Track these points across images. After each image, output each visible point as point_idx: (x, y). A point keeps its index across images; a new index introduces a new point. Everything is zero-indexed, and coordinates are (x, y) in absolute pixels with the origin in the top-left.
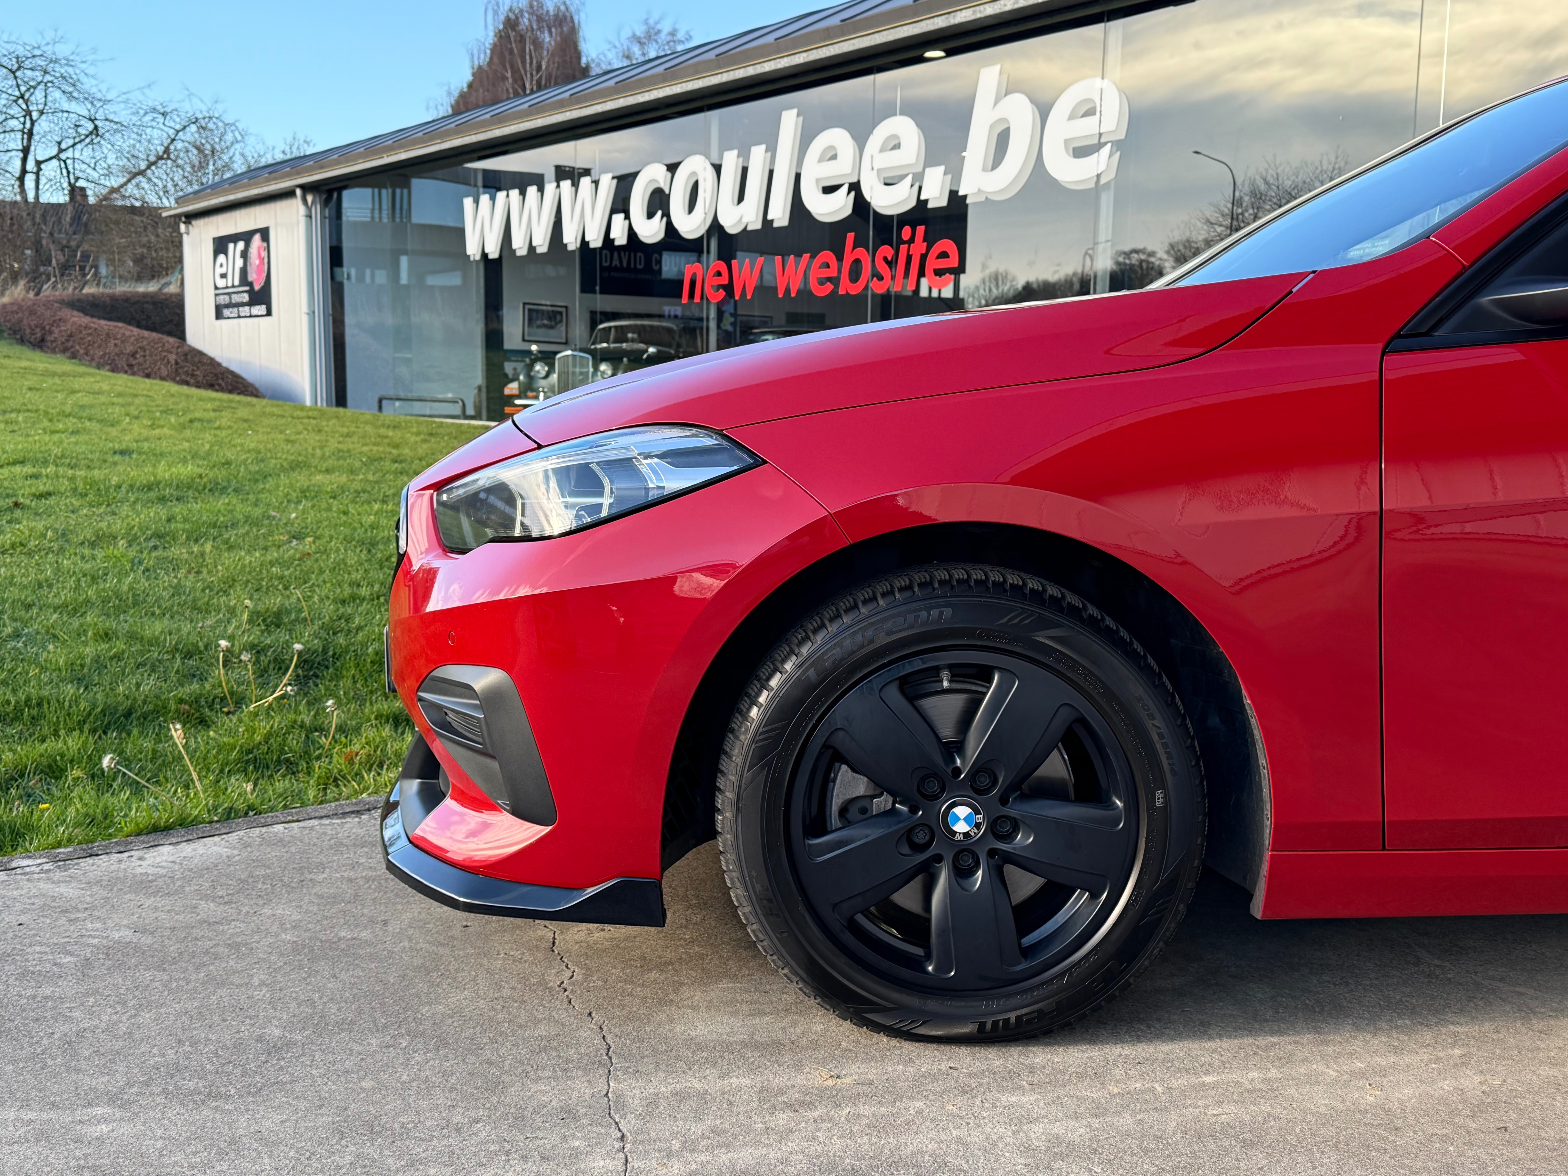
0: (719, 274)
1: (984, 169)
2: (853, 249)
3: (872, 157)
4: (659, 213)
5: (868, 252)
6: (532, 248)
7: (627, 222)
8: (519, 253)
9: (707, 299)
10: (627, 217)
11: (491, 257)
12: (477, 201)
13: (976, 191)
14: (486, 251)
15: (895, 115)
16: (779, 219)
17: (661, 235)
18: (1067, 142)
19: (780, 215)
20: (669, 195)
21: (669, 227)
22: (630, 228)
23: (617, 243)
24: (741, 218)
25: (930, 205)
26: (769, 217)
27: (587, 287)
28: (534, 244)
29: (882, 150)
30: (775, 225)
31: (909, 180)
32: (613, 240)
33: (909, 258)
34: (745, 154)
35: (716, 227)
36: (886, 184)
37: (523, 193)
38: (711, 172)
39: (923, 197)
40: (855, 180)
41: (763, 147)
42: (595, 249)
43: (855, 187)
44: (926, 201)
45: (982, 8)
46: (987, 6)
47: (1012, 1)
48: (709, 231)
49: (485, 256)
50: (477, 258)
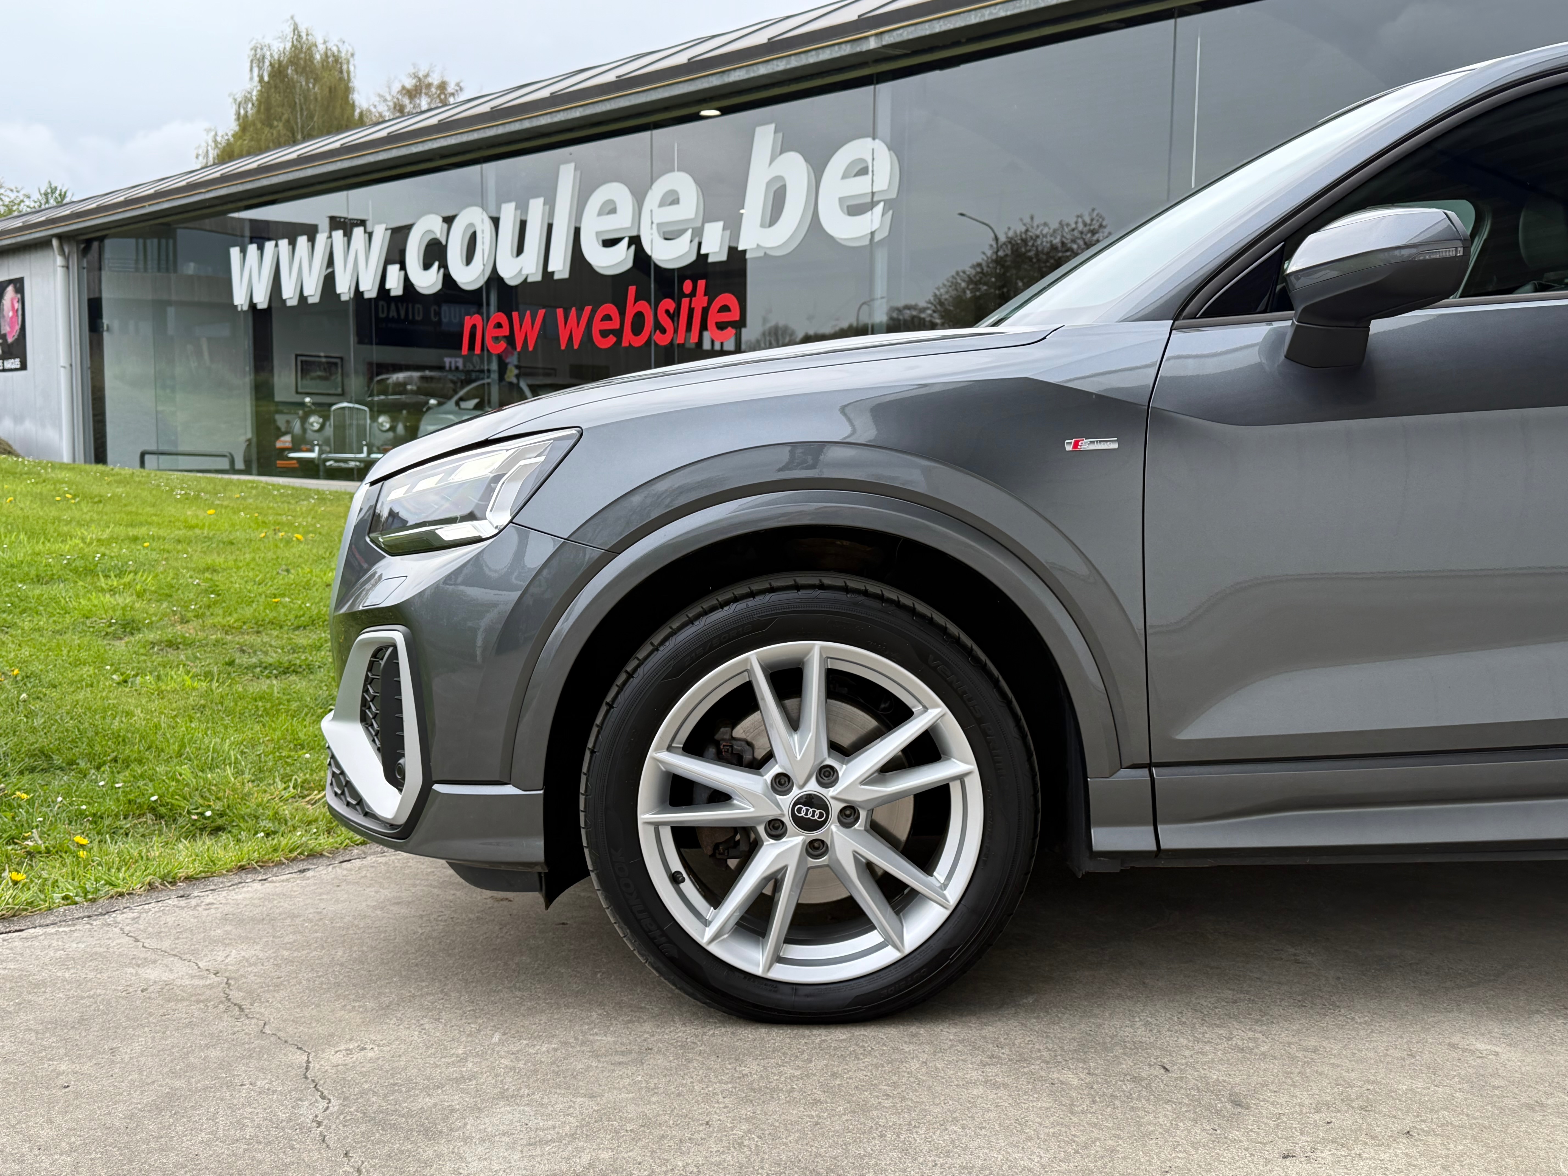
0: (499, 325)
1: (762, 225)
2: (635, 302)
3: (651, 211)
4: (436, 264)
5: (650, 305)
6: (302, 298)
7: (403, 273)
8: (290, 303)
9: (488, 350)
11: (259, 307)
12: (244, 251)
13: (755, 246)
14: (255, 301)
15: (673, 171)
16: (559, 271)
17: (438, 286)
18: (841, 200)
19: (560, 266)
20: (446, 245)
21: (448, 279)
22: (407, 279)
23: (393, 293)
24: (521, 270)
25: (711, 260)
26: (550, 269)
27: (363, 338)
28: (306, 294)
29: (661, 205)
30: (557, 277)
31: (688, 235)
32: (389, 290)
33: (691, 311)
34: (523, 207)
35: (495, 279)
36: (666, 239)
37: (293, 243)
38: (488, 225)
39: (703, 252)
40: (634, 233)
41: (541, 200)
42: (370, 300)
43: (635, 241)
44: (706, 256)
45: (755, 68)
46: (760, 66)
47: (784, 61)
48: (488, 282)
49: (253, 306)
50: (245, 308)
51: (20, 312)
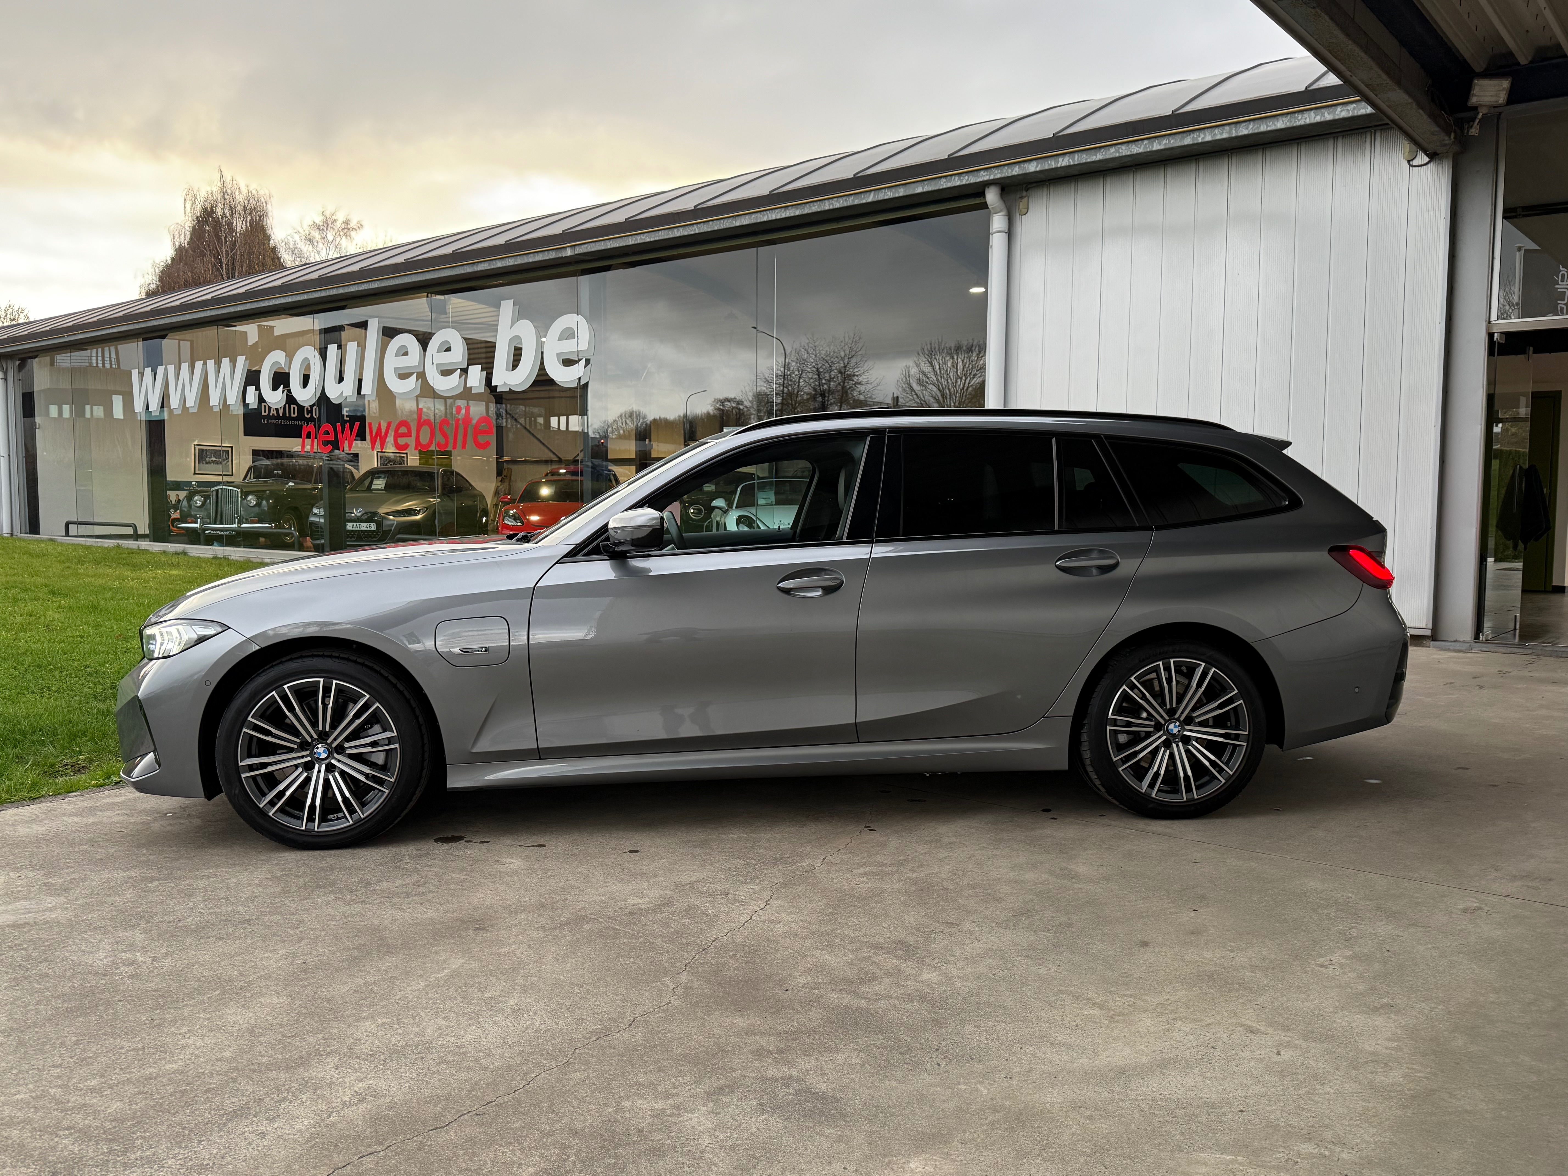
0: (327, 433)
11: (153, 414)
27: (249, 432)
35: (324, 399)
45: (494, 262)
46: (497, 261)
47: (513, 259)
48: (319, 401)
49: (148, 412)
50: (143, 415)
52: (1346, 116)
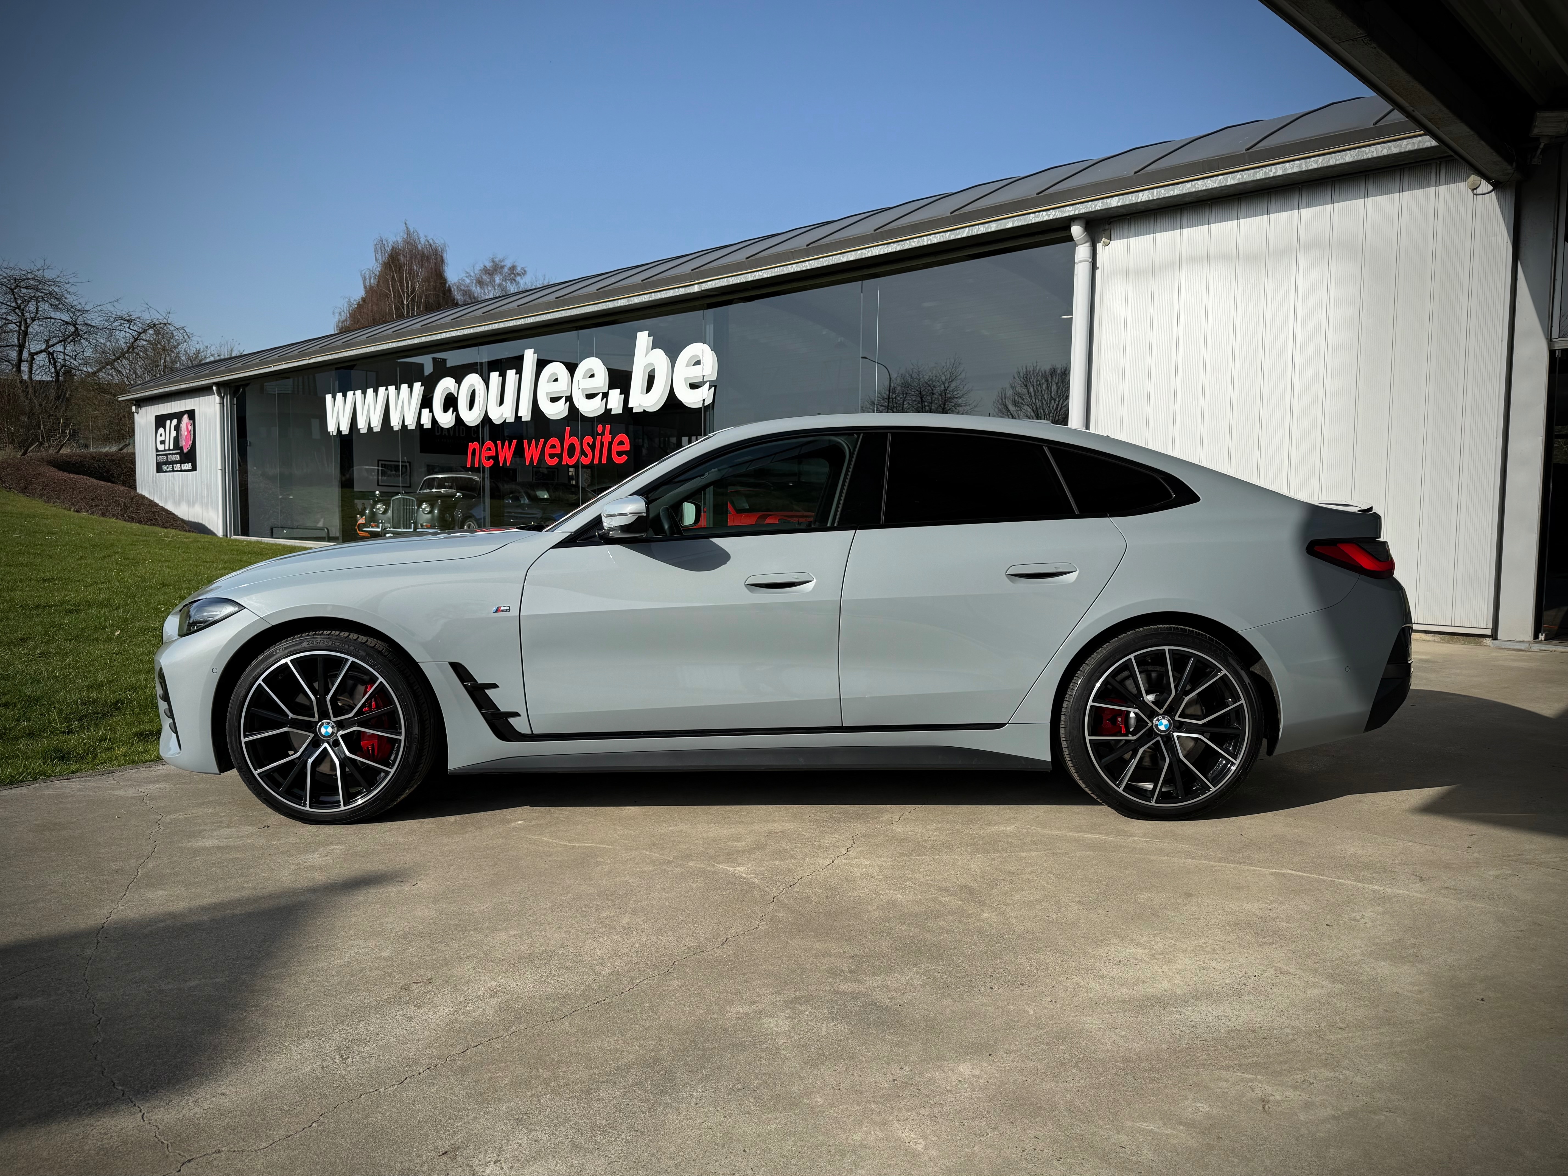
0: (489, 449)
1: (642, 393)
2: (570, 437)
3: (578, 381)
4: (451, 409)
5: (578, 439)
6: (370, 428)
7: (431, 414)
8: (362, 431)
9: (483, 465)
10: (431, 411)
11: (343, 433)
12: (334, 397)
13: (638, 405)
14: (341, 430)
16: (525, 416)
17: (453, 423)
18: (686, 379)
19: (525, 413)
20: (457, 398)
21: (458, 418)
22: (433, 418)
24: (502, 415)
25: (613, 413)
26: (519, 415)
27: (424, 450)
28: (372, 425)
29: (584, 377)
31: (600, 397)
32: (423, 425)
33: (601, 442)
34: (503, 375)
36: (587, 399)
37: (364, 393)
38: (483, 386)
39: (608, 408)
40: (569, 394)
41: (514, 371)
42: (412, 431)
43: (569, 399)
44: (610, 410)
45: (632, 298)
46: (635, 298)
47: (648, 295)
48: (482, 421)
49: (339, 432)
50: (335, 434)
51: (192, 432)
52: (1411, 149)
